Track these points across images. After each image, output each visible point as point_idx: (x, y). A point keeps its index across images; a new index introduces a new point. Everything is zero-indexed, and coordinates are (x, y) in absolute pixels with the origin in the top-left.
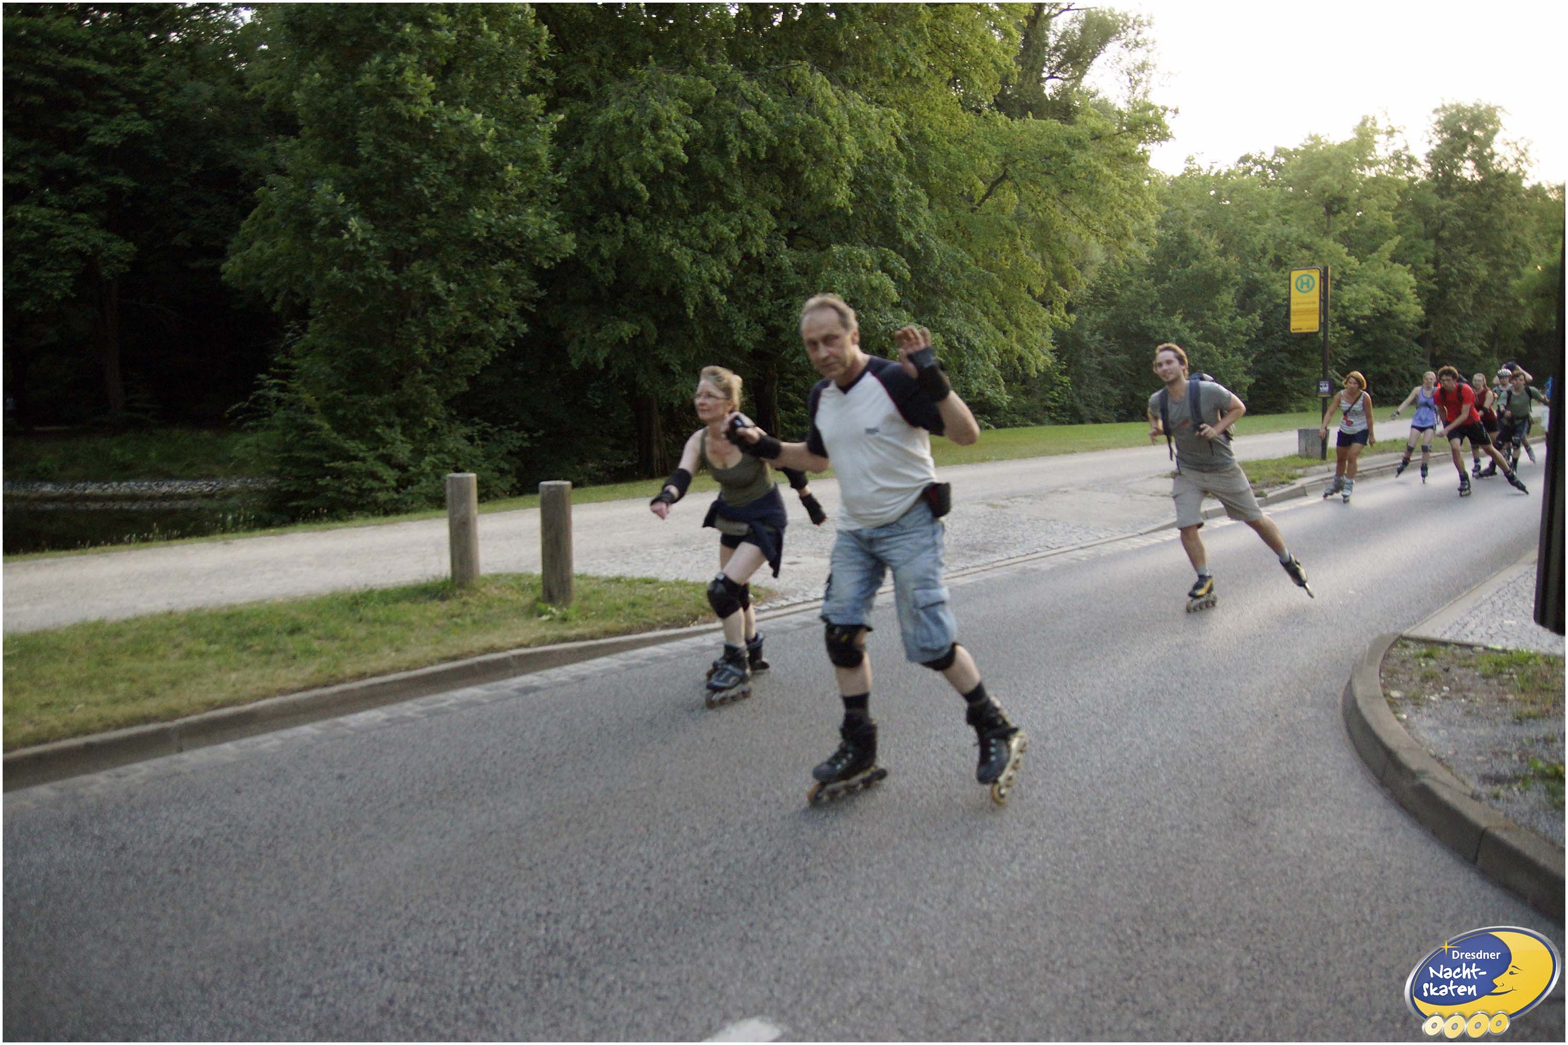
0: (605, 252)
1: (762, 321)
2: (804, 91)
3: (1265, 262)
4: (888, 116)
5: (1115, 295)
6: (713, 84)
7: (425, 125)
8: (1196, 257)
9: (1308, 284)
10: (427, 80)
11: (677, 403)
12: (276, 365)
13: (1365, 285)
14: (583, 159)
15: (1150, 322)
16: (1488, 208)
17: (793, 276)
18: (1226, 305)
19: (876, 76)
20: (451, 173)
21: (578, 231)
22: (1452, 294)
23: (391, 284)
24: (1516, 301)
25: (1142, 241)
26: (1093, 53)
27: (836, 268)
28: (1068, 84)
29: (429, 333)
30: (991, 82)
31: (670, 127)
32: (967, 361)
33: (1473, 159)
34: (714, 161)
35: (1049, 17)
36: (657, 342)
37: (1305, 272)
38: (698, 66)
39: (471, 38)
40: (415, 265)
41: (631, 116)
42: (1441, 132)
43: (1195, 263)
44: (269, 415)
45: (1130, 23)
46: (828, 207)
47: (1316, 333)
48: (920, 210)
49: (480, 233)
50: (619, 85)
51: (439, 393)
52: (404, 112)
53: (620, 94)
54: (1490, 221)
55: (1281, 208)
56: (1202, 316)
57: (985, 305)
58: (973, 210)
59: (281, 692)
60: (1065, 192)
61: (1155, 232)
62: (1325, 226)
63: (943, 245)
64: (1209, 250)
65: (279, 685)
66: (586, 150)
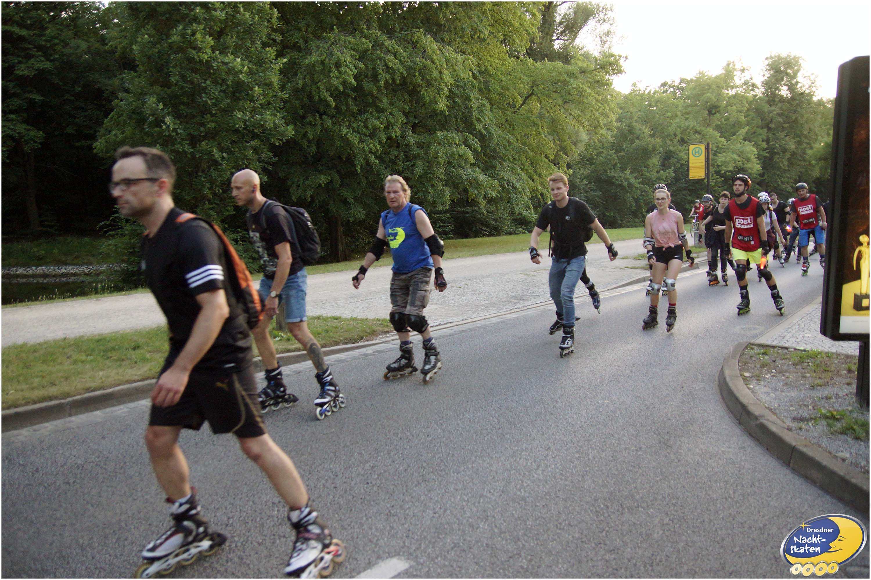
0: (310, 136)
2: (421, 46)
3: (675, 141)
4: (468, 60)
5: (593, 159)
6: (370, 42)
7: (208, 65)
8: (638, 138)
9: (698, 152)
10: (209, 40)
11: (352, 219)
13: (729, 154)
14: (297, 84)
15: (613, 174)
16: (795, 112)
17: (415, 148)
18: (654, 165)
19: (461, 37)
20: (224, 91)
21: (295, 125)
22: (776, 158)
23: (190, 154)
24: (810, 162)
25: (608, 129)
26: (581, 25)
27: (440, 144)
28: (567, 42)
29: (212, 182)
30: (525, 42)
31: (346, 66)
32: (513, 196)
33: (787, 85)
34: (371, 85)
35: (556, 6)
36: (340, 186)
37: (697, 146)
38: (361, 31)
39: (233, 16)
40: (204, 143)
41: (325, 60)
42: (770, 70)
43: (637, 141)
44: (122, 228)
45: (601, 9)
46: (434, 110)
47: (703, 180)
48: (486, 112)
49: (240, 125)
50: (317, 43)
51: (218, 215)
52: (196, 57)
53: (318, 47)
54: (796, 118)
55: (684, 111)
56: (641, 171)
57: (522, 165)
58: (515, 112)
59: (128, 382)
60: (566, 102)
61: (615, 124)
62: (708, 121)
63: (499, 131)
64: (645, 135)
65: (127, 378)
66: (299, 79)
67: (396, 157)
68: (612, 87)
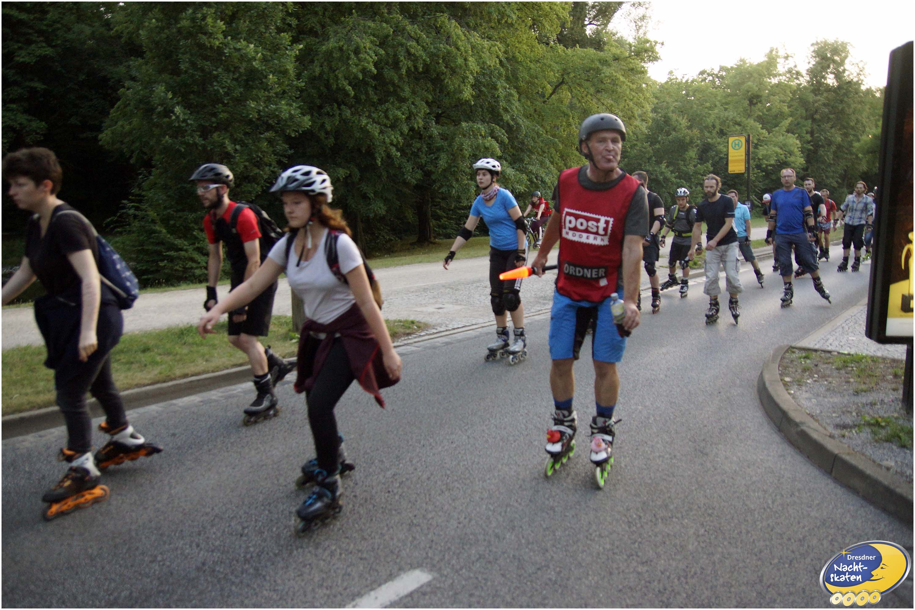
0: (328, 128)
1: (421, 167)
2: (445, 31)
3: (714, 132)
4: (495, 45)
6: (391, 27)
7: (219, 51)
8: (674, 130)
9: (738, 145)
10: (221, 24)
11: (372, 215)
12: (133, 195)
13: (771, 146)
14: (314, 72)
16: (842, 101)
17: (439, 140)
18: (691, 158)
19: (487, 22)
20: (236, 80)
21: (312, 115)
22: (821, 152)
23: (201, 145)
24: (857, 156)
25: (643, 120)
26: (615, 9)
27: (464, 136)
28: (599, 28)
30: (555, 26)
31: (366, 52)
33: (834, 73)
34: (392, 73)
36: (360, 180)
37: (737, 138)
38: (382, 15)
40: (215, 135)
41: (343, 46)
42: (815, 57)
43: (674, 133)
44: (129, 225)
46: (459, 100)
47: (743, 174)
48: (514, 102)
49: (253, 115)
50: (336, 27)
52: (207, 43)
53: (336, 33)
54: (843, 109)
55: (724, 101)
56: (678, 164)
57: (552, 157)
58: (544, 102)
59: (138, 386)
60: (598, 91)
61: (651, 115)
62: (749, 111)
63: (527, 122)
64: (682, 126)
65: (136, 381)
66: (316, 66)
67: (418, 150)
68: (648, 75)
